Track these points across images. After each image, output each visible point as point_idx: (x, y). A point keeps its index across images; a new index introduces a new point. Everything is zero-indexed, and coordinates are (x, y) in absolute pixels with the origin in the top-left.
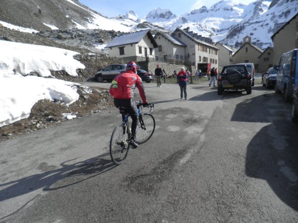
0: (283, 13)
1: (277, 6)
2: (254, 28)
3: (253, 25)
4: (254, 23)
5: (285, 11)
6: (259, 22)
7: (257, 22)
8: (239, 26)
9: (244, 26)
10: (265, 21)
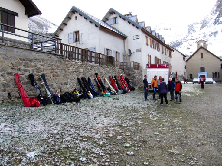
0: (212, 33)
1: (207, 28)
2: (190, 44)
3: (189, 41)
4: (190, 40)
5: (214, 31)
6: (194, 39)
7: (192, 39)
8: (178, 41)
9: (181, 42)
10: (198, 39)
